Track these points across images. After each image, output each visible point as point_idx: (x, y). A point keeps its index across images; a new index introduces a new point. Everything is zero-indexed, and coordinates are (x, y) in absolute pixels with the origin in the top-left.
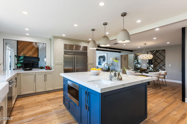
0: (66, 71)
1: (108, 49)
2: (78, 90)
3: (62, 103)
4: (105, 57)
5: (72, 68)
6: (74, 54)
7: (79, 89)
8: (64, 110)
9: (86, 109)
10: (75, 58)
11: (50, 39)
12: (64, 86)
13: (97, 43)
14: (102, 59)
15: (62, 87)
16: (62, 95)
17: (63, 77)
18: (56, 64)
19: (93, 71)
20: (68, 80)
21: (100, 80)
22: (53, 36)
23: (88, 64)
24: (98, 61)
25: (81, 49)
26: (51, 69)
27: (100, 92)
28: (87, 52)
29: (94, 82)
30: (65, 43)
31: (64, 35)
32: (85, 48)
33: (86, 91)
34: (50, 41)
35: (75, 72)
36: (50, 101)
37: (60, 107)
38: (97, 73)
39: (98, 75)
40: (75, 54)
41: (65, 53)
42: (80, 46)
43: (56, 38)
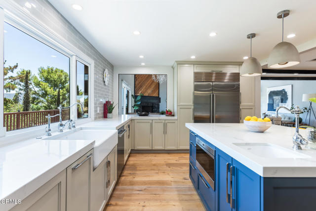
0: (197, 120)
1: (296, 75)
2: (213, 158)
3: (188, 176)
4: (286, 93)
5: (209, 115)
6: (212, 90)
7: (215, 156)
8: (190, 189)
9: (229, 202)
10: (213, 96)
11: (173, 67)
12: (191, 146)
13: (262, 65)
14: (277, 98)
15: (188, 147)
16: (188, 162)
17: (190, 131)
18: (181, 108)
19: (250, 122)
20: (197, 136)
21: (266, 145)
22: (176, 61)
23: (241, 107)
24: (268, 102)
25: (227, 79)
26: (173, 116)
27: (262, 175)
28: (239, 85)
29: (249, 147)
30: (196, 71)
31: (193, 57)
32: (236, 77)
33: (229, 165)
34: (172, 69)
35: (213, 122)
36: (169, 167)
37: (184, 180)
38: (259, 127)
39: (262, 132)
40: (214, 88)
41: (197, 88)
42: (224, 74)
43: (181, 63)
